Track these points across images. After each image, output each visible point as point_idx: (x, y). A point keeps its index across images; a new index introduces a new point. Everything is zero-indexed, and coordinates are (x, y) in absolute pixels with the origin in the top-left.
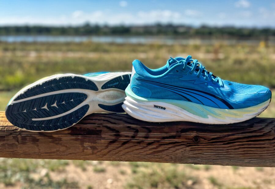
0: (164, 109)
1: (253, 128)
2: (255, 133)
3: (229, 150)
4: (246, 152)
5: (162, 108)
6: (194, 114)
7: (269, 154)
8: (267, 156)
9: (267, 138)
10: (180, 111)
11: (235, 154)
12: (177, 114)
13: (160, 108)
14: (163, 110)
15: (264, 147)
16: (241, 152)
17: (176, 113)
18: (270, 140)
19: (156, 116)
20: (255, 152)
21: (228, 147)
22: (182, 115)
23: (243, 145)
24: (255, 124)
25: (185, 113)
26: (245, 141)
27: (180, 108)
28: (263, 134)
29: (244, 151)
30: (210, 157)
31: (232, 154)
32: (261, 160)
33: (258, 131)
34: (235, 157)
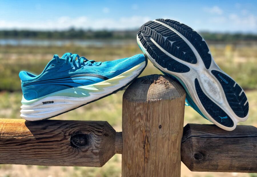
0: (53, 102)
1: (46, 130)
2: (46, 135)
3: (22, 150)
4: (37, 153)
5: (50, 102)
6: (79, 97)
7: (58, 154)
8: (56, 156)
9: (56, 139)
10: (66, 99)
11: (27, 154)
12: (65, 104)
13: (49, 103)
14: (51, 104)
15: (53, 148)
16: (32, 152)
17: (64, 102)
18: (58, 141)
19: (48, 111)
20: (45, 153)
21: (21, 148)
22: (70, 103)
23: (34, 146)
24: (49, 126)
25: (71, 100)
26: (36, 142)
27: (66, 97)
28: (54, 135)
29: (35, 152)
30: (7, 157)
31: (25, 155)
32: (52, 160)
33: (49, 133)
34: (28, 157)
